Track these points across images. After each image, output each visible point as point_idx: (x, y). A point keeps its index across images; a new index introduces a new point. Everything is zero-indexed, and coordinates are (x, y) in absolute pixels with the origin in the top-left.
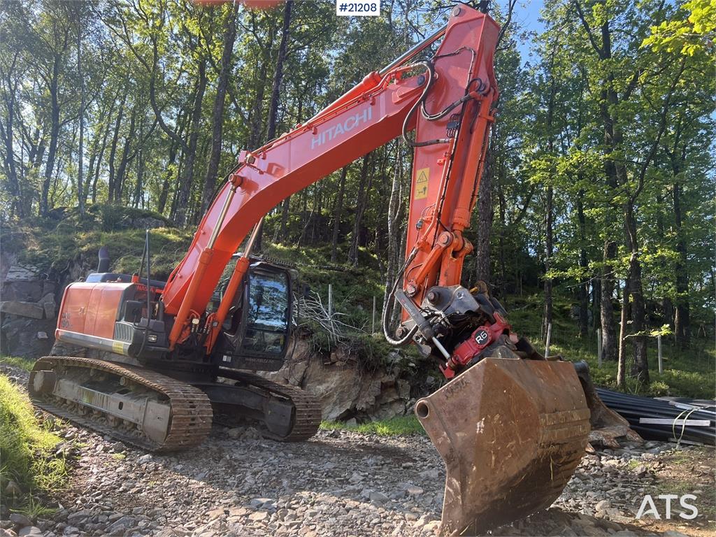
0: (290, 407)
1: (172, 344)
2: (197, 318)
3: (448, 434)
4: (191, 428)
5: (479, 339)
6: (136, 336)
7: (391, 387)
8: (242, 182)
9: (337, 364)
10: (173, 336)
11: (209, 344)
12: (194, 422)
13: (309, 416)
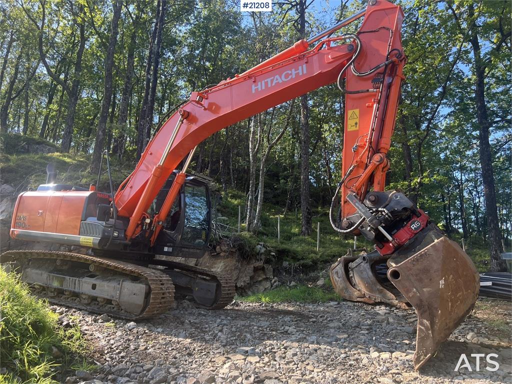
0: (215, 284)
1: (129, 238)
2: (148, 218)
3: (417, 289)
4: (163, 300)
5: (413, 227)
6: (104, 231)
7: (260, 269)
8: (188, 115)
9: (222, 254)
10: (129, 233)
11: (153, 238)
12: (163, 296)
13: (229, 290)
